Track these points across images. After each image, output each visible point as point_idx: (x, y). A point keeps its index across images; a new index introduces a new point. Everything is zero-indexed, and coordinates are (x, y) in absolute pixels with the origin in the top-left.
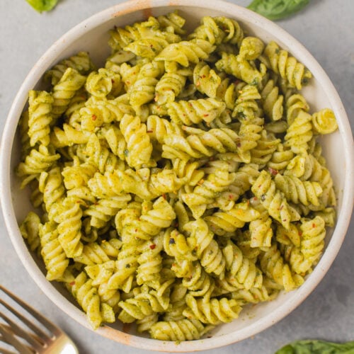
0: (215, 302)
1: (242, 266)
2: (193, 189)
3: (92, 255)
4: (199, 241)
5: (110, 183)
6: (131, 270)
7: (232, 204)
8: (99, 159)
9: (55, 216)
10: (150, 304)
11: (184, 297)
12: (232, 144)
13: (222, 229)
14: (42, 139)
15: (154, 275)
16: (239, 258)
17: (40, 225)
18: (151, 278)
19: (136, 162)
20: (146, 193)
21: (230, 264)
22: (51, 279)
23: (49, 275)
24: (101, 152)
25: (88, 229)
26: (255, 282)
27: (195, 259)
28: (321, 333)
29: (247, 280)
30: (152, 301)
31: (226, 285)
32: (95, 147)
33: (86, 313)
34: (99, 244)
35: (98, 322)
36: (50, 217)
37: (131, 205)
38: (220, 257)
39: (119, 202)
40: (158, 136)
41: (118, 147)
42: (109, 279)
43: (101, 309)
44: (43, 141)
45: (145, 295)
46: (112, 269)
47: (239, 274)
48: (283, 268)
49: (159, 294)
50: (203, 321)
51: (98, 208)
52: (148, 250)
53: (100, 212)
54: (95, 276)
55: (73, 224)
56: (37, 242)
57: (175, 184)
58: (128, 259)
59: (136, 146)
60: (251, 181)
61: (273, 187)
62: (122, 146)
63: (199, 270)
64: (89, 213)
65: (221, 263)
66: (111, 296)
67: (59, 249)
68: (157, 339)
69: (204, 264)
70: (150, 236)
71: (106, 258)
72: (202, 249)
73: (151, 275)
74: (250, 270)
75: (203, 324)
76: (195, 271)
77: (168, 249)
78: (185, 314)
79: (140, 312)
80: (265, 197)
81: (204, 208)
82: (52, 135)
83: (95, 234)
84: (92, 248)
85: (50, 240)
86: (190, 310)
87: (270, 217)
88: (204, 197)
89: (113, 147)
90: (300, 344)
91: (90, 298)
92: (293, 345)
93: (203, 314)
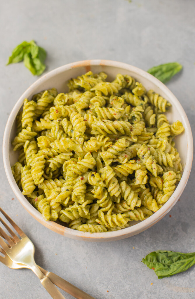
0: (114, 215)
1: (130, 193)
2: (106, 149)
3: (48, 184)
4: (108, 175)
5: (62, 143)
6: (69, 192)
7: (126, 160)
8: (57, 133)
9: (30, 163)
10: (78, 211)
11: (97, 211)
12: (128, 129)
13: (121, 173)
14: (28, 123)
15: (81, 193)
16: (129, 189)
17: (22, 167)
18: (79, 194)
19: (77, 134)
20: (81, 150)
21: (123, 191)
22: (25, 194)
23: (24, 191)
24: (59, 130)
25: (48, 170)
26: (137, 203)
27: (105, 186)
28: (172, 248)
29: (132, 202)
30: (79, 209)
31: (121, 207)
32: (56, 127)
33: (42, 214)
34: (53, 179)
35: (49, 217)
36: (28, 164)
37: (72, 159)
38: (118, 187)
39: (66, 156)
40: (89, 122)
41: (68, 128)
42: (56, 196)
43: (50, 212)
44: (29, 125)
45: (76, 206)
46: (59, 191)
47: (128, 198)
48: (152, 200)
49: (84, 205)
50: (107, 226)
51: (54, 159)
52: (80, 181)
53: (55, 160)
54: (49, 196)
55: (40, 165)
56: (20, 177)
57: (97, 145)
58: (68, 186)
59: (78, 125)
60: (137, 149)
61: (149, 152)
62: (70, 127)
63: (106, 194)
64: (49, 161)
65: (119, 190)
66: (57, 206)
67: (31, 178)
68: (80, 231)
69: (109, 190)
70: (81, 172)
71: (56, 186)
72: (109, 179)
73: (80, 192)
74: (134, 197)
75: (106, 227)
76: (104, 194)
77: (91, 180)
78: (97, 220)
79: (72, 215)
80: (145, 156)
81: (111, 161)
82: (34, 122)
83: (51, 174)
84: (49, 181)
85: (26, 174)
86: (100, 219)
87: (147, 169)
88: (112, 153)
89: (65, 128)
90: (161, 253)
91: (45, 206)
92: (157, 252)
93: (107, 222)
